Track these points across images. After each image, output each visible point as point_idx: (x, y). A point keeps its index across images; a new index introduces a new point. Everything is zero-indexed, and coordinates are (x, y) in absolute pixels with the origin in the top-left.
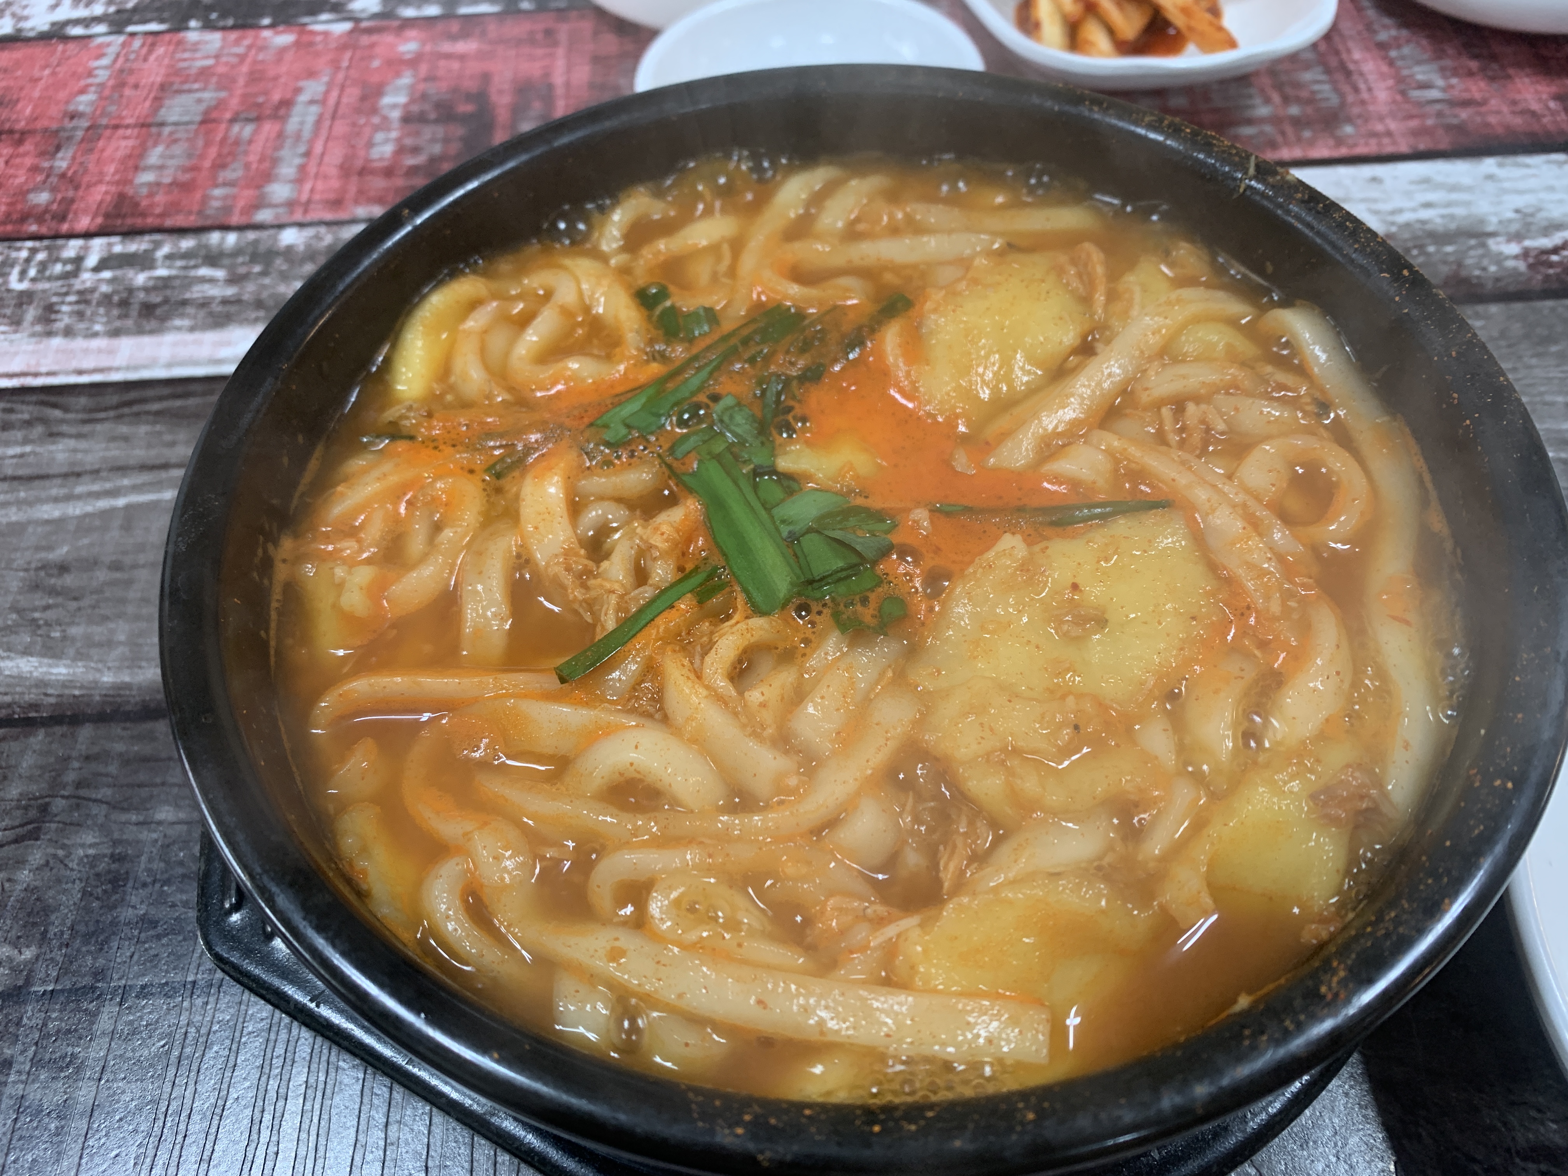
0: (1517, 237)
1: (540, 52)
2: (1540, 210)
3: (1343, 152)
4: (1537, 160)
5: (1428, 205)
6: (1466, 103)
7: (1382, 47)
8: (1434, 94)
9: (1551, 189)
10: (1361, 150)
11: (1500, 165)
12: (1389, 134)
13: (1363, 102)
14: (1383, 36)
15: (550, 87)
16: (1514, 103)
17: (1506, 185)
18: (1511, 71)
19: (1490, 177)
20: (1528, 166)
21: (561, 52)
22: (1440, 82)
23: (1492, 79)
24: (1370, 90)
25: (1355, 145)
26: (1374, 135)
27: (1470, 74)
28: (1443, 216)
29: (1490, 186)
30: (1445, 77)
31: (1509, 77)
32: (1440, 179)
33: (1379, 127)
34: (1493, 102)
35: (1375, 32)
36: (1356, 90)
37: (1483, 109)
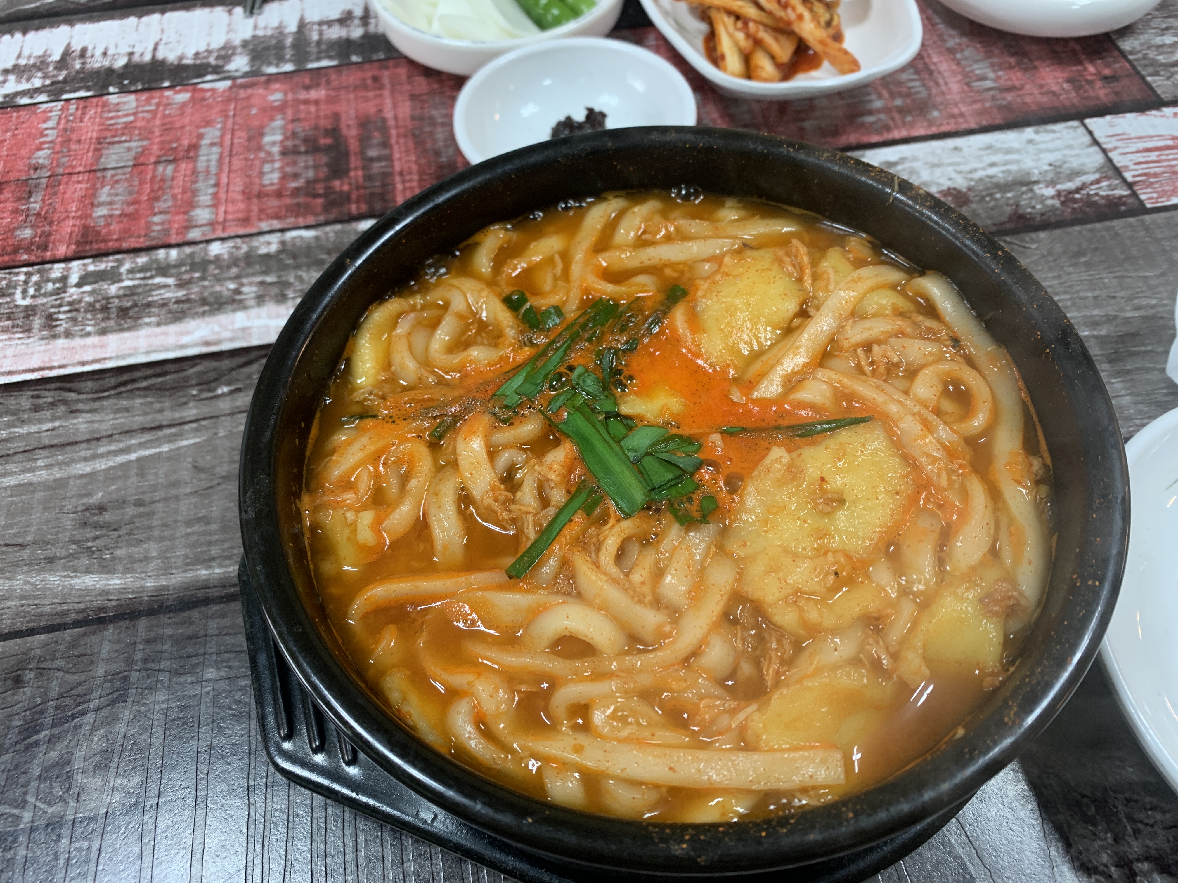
0: (1052, 183)
1: (371, 94)
2: (1065, 162)
3: (934, 130)
4: (1059, 127)
5: (992, 165)
6: (1010, 89)
7: (951, 51)
8: (989, 84)
9: (1070, 147)
10: (945, 128)
11: (1037, 132)
12: (962, 115)
13: (943, 93)
14: (951, 44)
15: (384, 120)
16: (1041, 86)
17: (1042, 146)
18: (1036, 63)
19: (1030, 142)
20: (1054, 132)
21: (386, 93)
22: (992, 75)
23: (1026, 70)
24: (946, 84)
25: (941, 125)
26: (953, 116)
27: (1011, 67)
28: (1003, 172)
29: (1031, 148)
30: (995, 71)
31: (1035, 68)
32: (998, 145)
33: (955, 111)
34: (1028, 87)
35: (945, 41)
36: (937, 84)
37: (1022, 92)
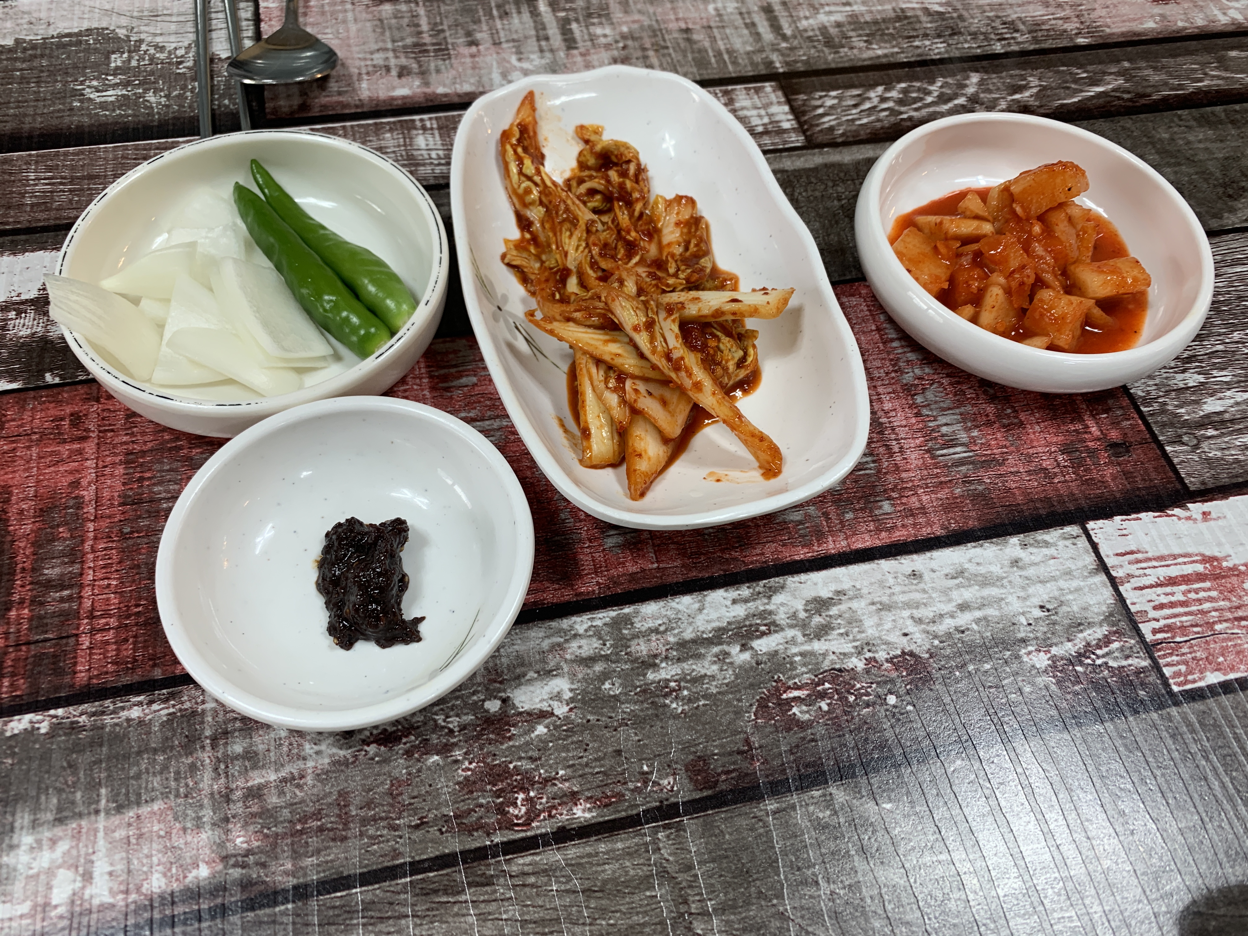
0: (1045, 645)
1: (65, 450)
2: (1062, 604)
3: (884, 539)
4: (1053, 535)
5: (964, 607)
6: (988, 463)
7: (909, 390)
8: (959, 452)
9: (1068, 573)
10: (900, 535)
11: (1024, 546)
12: (923, 509)
13: (897, 467)
14: (908, 378)
15: (79, 504)
16: (1029, 458)
17: (1031, 572)
18: (1023, 416)
19: (1015, 563)
20: (1047, 544)
21: (90, 447)
22: (963, 437)
23: (1008, 427)
24: (902, 450)
25: (894, 527)
26: (911, 513)
27: (989, 424)
28: (978, 621)
29: (1016, 575)
30: (968, 430)
31: (1021, 424)
32: (972, 568)
33: (914, 502)
34: (1011, 459)
35: (900, 371)
36: (891, 454)
37: (1003, 470)
